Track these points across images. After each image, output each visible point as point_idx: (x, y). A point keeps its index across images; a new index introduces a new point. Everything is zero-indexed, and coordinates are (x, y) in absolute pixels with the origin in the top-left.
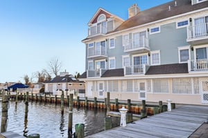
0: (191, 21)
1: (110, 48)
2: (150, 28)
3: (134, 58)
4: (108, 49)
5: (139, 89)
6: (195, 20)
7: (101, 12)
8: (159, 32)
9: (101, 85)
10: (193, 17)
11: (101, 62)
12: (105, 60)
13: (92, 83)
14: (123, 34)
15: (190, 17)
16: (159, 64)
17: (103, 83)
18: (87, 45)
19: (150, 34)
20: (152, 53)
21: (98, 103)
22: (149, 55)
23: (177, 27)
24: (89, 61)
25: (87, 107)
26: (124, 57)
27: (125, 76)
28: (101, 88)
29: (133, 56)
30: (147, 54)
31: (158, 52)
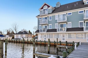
0: (84, 11)
1: (49, 20)
2: (68, 13)
3: (60, 25)
4: (48, 21)
5: (62, 37)
6: (86, 11)
7: (45, 5)
8: (71, 15)
9: (45, 35)
10: (86, 10)
11: (45, 26)
12: (47, 25)
13: (41, 34)
14: (56, 15)
15: (84, 10)
16: (71, 27)
17: (46, 34)
18: (38, 18)
19: (68, 15)
20: (68, 23)
21: (46, 43)
22: (67, 24)
23: (79, 13)
24: (39, 26)
25: (41, 44)
26: (56, 24)
27: (57, 32)
28: (45, 36)
29: (60, 24)
30: (66, 23)
31: (71, 23)
